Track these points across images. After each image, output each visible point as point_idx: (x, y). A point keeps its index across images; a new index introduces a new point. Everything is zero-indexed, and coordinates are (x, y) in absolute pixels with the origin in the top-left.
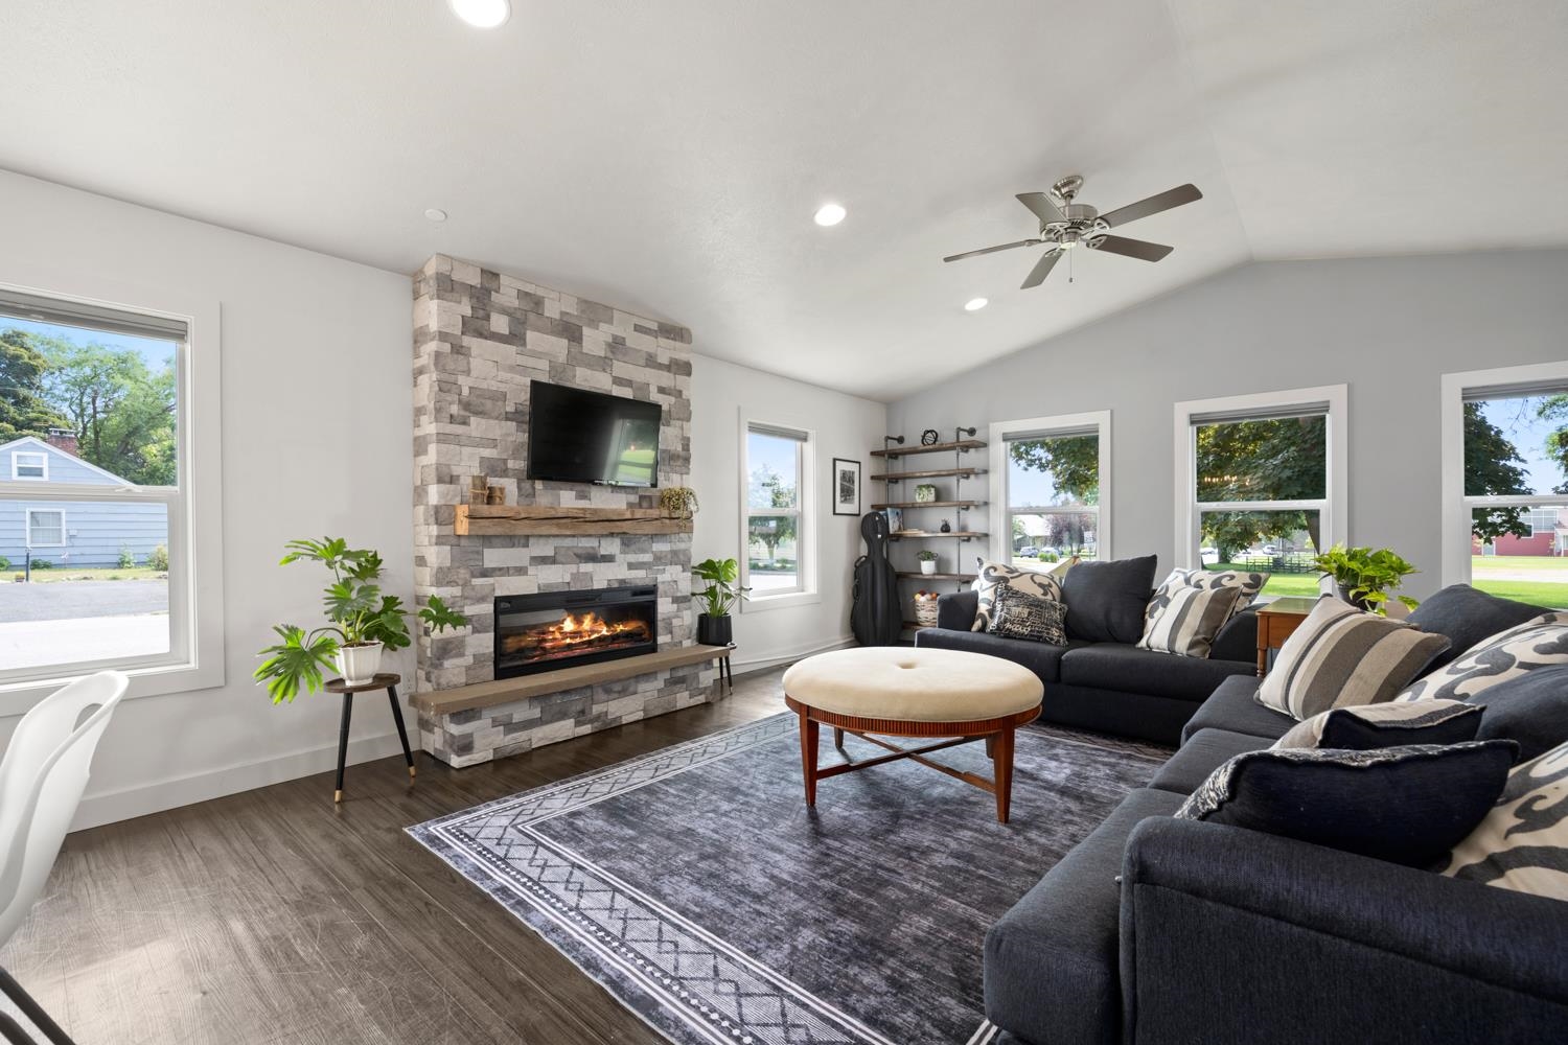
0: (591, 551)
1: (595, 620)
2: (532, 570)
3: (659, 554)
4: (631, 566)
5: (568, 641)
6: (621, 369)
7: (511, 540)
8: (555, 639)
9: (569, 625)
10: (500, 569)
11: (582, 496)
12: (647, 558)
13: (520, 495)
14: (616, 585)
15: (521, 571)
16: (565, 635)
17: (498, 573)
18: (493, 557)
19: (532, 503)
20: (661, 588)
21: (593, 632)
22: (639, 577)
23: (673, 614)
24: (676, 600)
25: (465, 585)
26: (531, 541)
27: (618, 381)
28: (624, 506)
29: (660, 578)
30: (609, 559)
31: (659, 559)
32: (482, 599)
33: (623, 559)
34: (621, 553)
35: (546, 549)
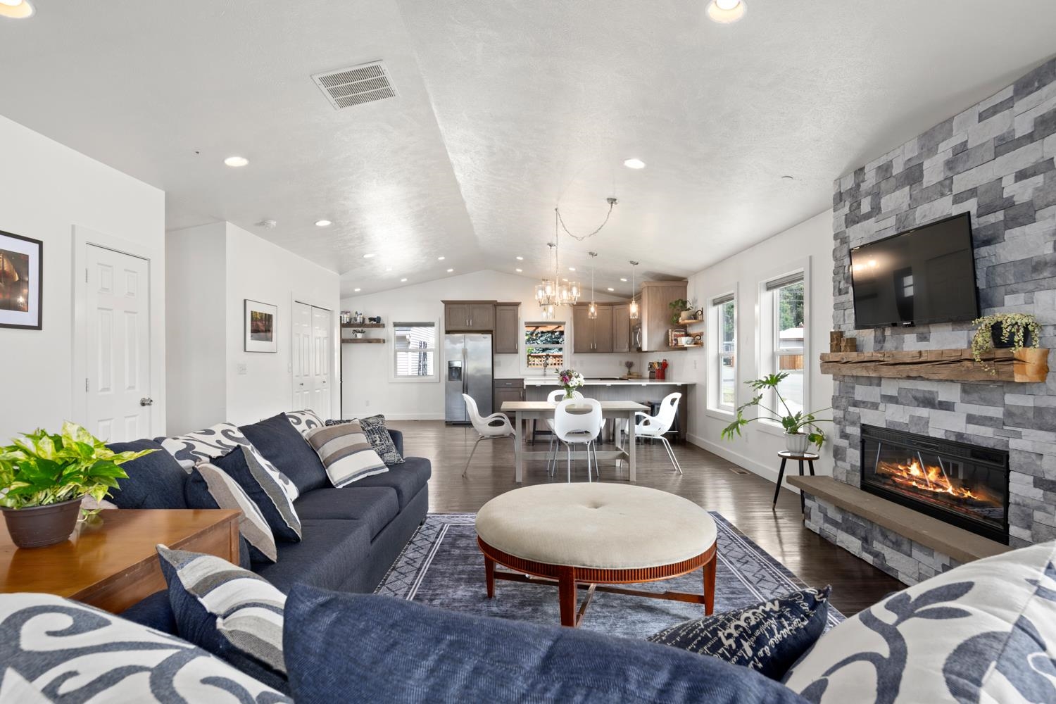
0: (927, 395)
1: (941, 475)
2: (882, 407)
3: (1013, 410)
4: (971, 419)
5: (914, 484)
6: (962, 183)
7: (869, 381)
8: (903, 477)
9: (915, 470)
10: (864, 402)
11: (923, 338)
12: (996, 412)
13: (875, 342)
14: (953, 438)
15: (875, 406)
16: (911, 478)
17: (862, 405)
18: (861, 392)
19: (882, 348)
20: (1014, 460)
21: (938, 485)
22: (984, 435)
23: (1035, 504)
24: (1039, 482)
25: (845, 410)
26: (883, 381)
27: (958, 199)
28: (963, 345)
29: (1013, 444)
30: (947, 406)
31: (1011, 415)
32: (853, 423)
33: (963, 409)
34: (962, 402)
35: (890, 388)
